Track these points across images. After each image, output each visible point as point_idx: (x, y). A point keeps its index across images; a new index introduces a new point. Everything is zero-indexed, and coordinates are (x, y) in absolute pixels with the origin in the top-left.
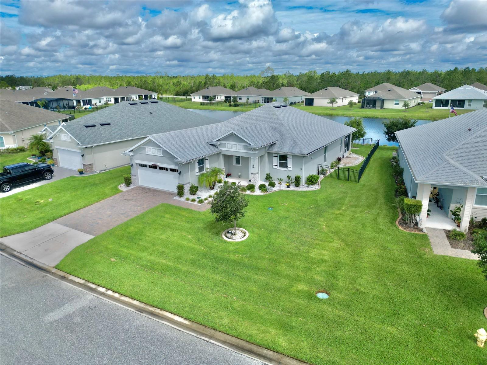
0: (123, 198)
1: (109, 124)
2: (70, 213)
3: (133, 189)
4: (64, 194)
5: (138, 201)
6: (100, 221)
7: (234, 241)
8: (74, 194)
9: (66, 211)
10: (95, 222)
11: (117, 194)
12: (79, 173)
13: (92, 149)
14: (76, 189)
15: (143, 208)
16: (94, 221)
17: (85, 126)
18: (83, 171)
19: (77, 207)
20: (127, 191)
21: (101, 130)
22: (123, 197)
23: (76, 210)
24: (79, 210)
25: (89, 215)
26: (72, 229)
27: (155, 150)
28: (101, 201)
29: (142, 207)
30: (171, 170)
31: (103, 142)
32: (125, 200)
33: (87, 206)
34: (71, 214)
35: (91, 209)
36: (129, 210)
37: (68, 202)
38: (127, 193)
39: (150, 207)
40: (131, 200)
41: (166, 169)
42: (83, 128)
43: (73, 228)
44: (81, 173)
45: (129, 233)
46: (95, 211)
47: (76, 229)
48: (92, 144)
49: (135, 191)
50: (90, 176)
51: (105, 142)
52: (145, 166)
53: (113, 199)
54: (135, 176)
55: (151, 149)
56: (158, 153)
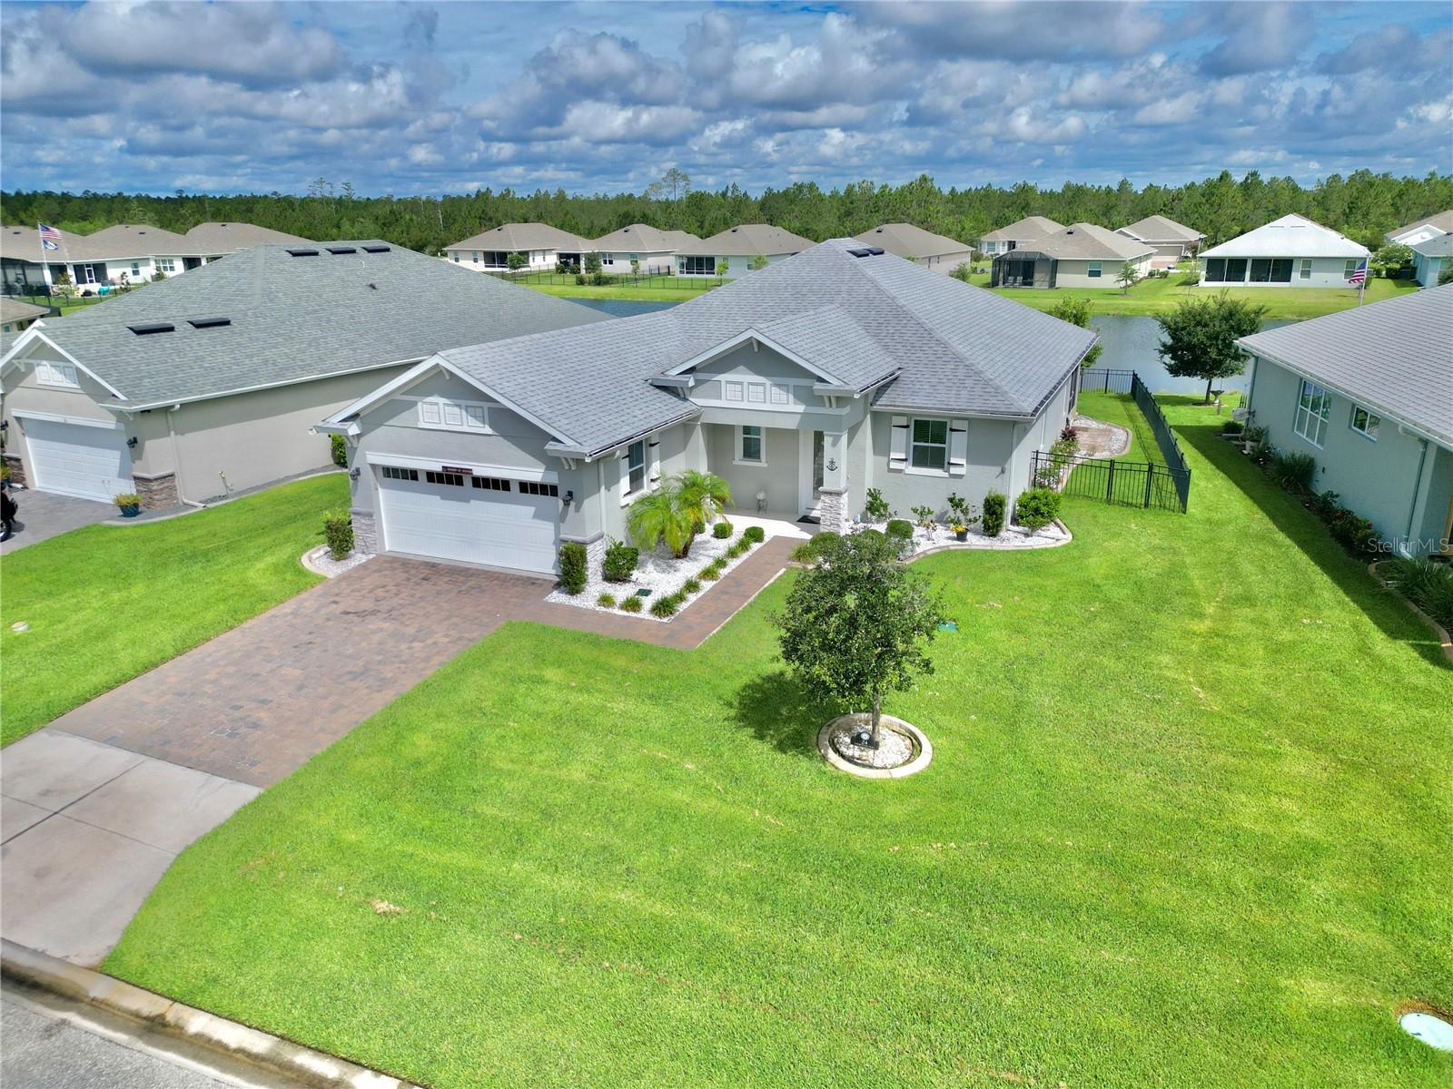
0: (335, 606)
1: (227, 323)
2: (119, 683)
3: (363, 566)
4: (75, 600)
5: (403, 615)
6: (262, 715)
7: (889, 776)
8: (116, 596)
9: (98, 677)
10: (242, 719)
11: (305, 589)
12: (122, 513)
13: (170, 417)
14: (123, 576)
15: (435, 643)
16: (237, 714)
17: (131, 329)
18: (136, 505)
19: (143, 655)
20: (342, 578)
21: (200, 345)
22: (336, 602)
23: (147, 668)
24: (156, 666)
25: (208, 689)
26: (144, 758)
27: (456, 410)
28: (246, 625)
29: (429, 641)
30: (525, 487)
31: (210, 391)
32: (348, 613)
33: (190, 648)
34: (123, 687)
35: (209, 660)
36: (380, 658)
37: (103, 635)
38: (344, 584)
39: (460, 638)
40: (374, 612)
41: (503, 485)
42: (126, 336)
43: (145, 750)
44: (130, 510)
45: (417, 764)
46: (231, 669)
47: (164, 757)
48: (172, 397)
49: (377, 574)
50: (170, 520)
51: (219, 390)
52: (413, 475)
53: (294, 614)
54: (370, 515)
55: (441, 406)
56: (472, 421)
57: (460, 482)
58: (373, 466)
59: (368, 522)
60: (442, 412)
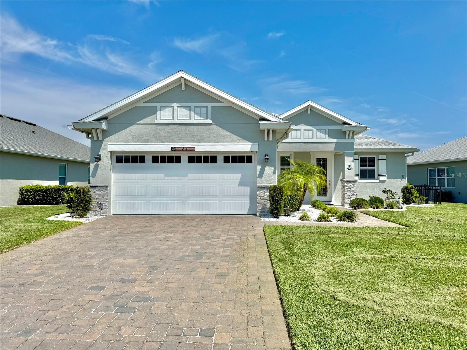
3: (104, 219)
27: (187, 110)
30: (229, 158)
41: (210, 159)
52: (141, 159)
54: (105, 188)
55: (175, 107)
56: (197, 117)
57: (178, 159)
58: (111, 152)
59: (102, 192)
60: (175, 112)
